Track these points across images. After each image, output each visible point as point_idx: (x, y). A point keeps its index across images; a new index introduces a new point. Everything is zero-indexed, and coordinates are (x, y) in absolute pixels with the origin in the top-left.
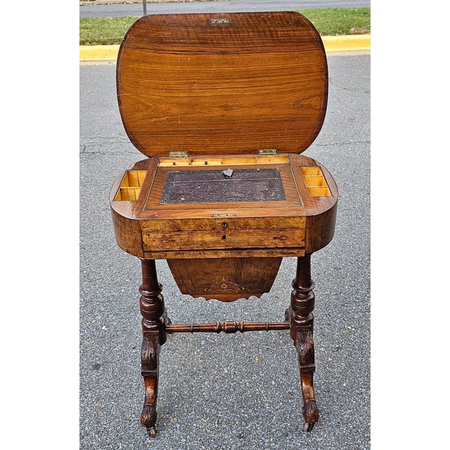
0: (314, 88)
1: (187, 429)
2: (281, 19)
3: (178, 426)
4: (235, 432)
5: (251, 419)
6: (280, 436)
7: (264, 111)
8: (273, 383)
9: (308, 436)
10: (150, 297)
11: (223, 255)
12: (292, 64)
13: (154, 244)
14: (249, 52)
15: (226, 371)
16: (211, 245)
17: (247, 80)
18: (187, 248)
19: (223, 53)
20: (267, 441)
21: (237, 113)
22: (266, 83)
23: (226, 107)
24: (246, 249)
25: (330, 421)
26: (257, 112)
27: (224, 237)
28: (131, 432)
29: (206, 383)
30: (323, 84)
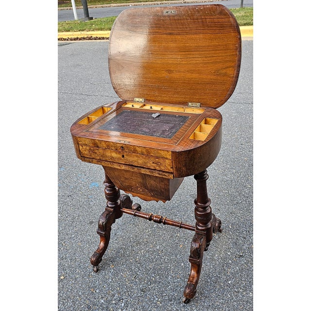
0: (230, 61)
1: (116, 274)
2: (210, 10)
3: (112, 270)
4: (141, 286)
5: (155, 282)
6: (166, 300)
7: (195, 76)
8: (182, 264)
9: (184, 306)
10: (109, 187)
11: (123, 167)
12: (215, 43)
13: (86, 153)
14: (187, 33)
15: (158, 248)
16: (116, 160)
17: (183, 53)
18: (104, 159)
19: (170, 34)
20: (157, 299)
21: (175, 75)
22: (196, 56)
23: (170, 71)
24: (137, 167)
25: (204, 302)
26: (189, 75)
27: (123, 156)
28: (87, 265)
29: (142, 251)
30: (237, 58)
